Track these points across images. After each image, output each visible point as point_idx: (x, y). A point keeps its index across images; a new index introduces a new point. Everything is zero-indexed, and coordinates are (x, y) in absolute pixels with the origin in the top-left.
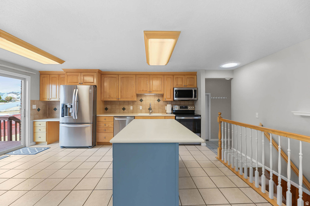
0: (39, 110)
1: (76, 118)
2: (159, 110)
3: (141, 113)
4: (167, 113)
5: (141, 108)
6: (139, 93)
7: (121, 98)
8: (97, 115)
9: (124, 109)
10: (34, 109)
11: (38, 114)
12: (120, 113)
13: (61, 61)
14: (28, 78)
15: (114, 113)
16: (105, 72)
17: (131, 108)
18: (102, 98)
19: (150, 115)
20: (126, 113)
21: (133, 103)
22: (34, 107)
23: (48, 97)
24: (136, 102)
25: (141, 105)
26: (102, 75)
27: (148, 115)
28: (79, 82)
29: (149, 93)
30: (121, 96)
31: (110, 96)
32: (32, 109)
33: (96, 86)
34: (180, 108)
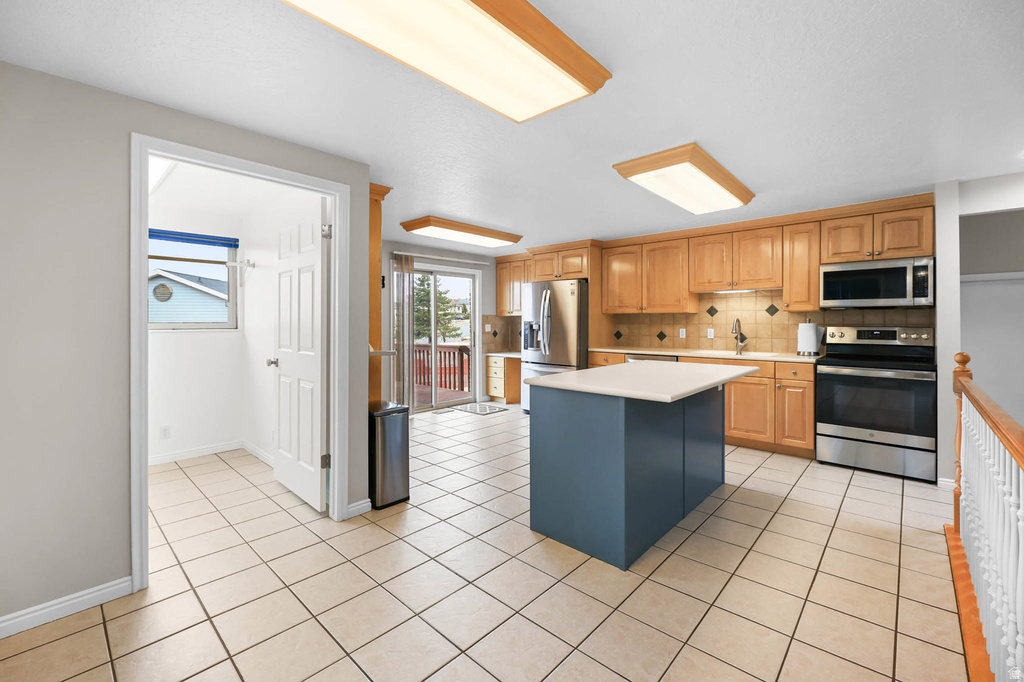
0: (495, 334)
1: (548, 353)
2: (775, 341)
3: (712, 347)
4: (799, 353)
5: (711, 333)
6: (701, 290)
7: (649, 305)
8: (589, 350)
9: (662, 336)
10: (489, 333)
11: (493, 342)
12: (650, 346)
13: (515, 238)
14: (478, 273)
15: (638, 346)
16: (607, 242)
17: (682, 333)
18: (605, 307)
19: (739, 357)
20: (668, 347)
21: (686, 318)
22: (488, 328)
23: (508, 309)
24: (696, 318)
25: (711, 324)
26: (602, 250)
27: (732, 354)
28: (556, 273)
29: (730, 288)
30: (649, 300)
31: (621, 302)
32: (484, 332)
33: (586, 280)
34: (858, 338)
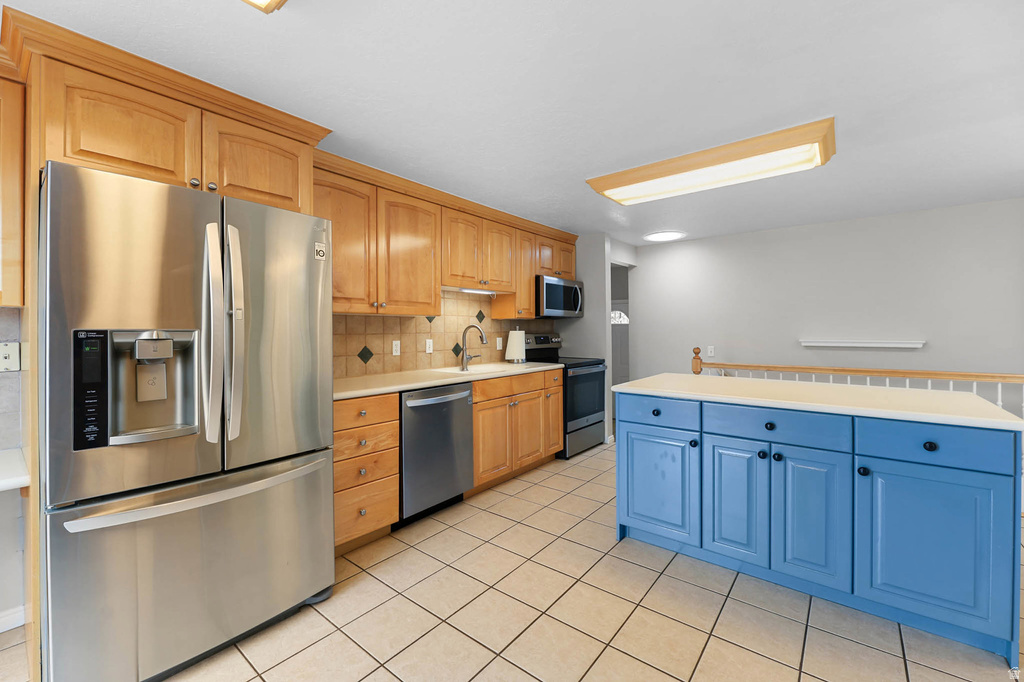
4: (510, 362)
5: (429, 345)
7: (390, 300)
9: (366, 355)
12: (347, 374)
17: (396, 347)
20: (376, 372)
21: (400, 324)
24: (412, 323)
25: (431, 335)
29: (481, 286)
34: (536, 342)
